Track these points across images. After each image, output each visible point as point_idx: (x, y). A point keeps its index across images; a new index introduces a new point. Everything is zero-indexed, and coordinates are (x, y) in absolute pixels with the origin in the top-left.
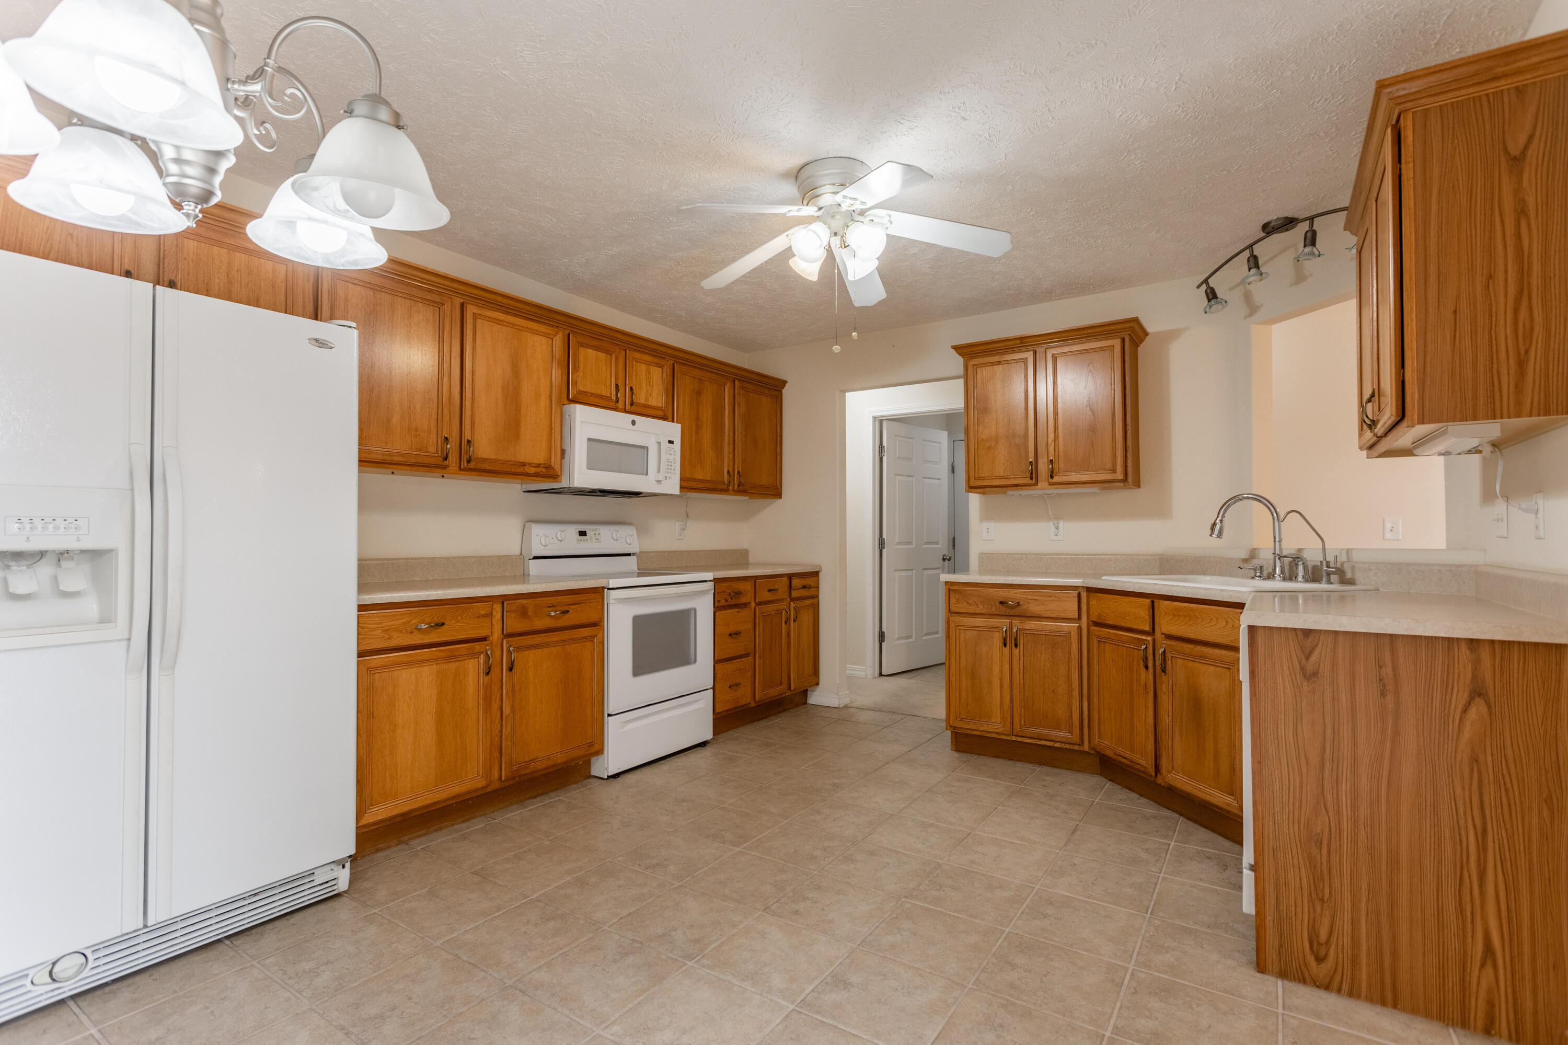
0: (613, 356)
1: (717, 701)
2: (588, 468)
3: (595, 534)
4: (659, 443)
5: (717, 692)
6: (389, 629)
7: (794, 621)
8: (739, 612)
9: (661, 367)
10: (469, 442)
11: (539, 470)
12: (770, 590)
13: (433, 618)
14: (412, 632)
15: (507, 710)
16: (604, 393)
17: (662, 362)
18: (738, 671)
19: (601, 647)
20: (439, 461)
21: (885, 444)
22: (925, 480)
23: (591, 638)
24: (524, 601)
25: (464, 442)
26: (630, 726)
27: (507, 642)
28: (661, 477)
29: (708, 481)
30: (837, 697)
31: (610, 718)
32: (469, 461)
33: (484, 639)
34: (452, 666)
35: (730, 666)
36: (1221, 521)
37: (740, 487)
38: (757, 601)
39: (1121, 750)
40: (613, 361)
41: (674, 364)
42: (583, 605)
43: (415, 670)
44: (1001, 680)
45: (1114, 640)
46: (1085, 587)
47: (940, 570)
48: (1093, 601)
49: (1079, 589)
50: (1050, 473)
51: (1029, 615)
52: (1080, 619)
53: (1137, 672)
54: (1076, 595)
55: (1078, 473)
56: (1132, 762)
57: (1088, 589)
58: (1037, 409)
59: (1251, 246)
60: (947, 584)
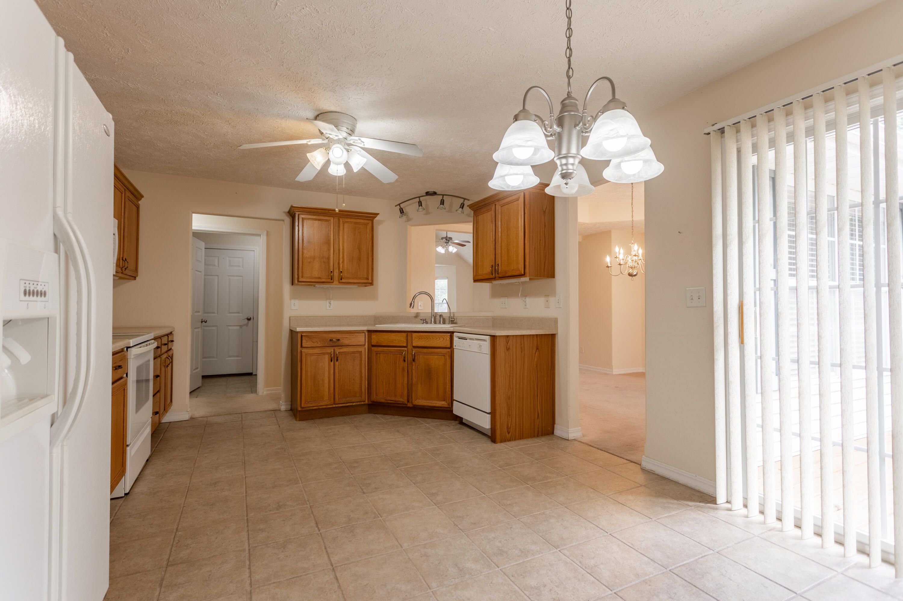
7: (169, 365)
8: (158, 361)
12: (164, 345)
18: (156, 403)
22: (196, 272)
30: (187, 413)
31: (128, 448)
36: (414, 302)
38: (162, 352)
39: (389, 398)
44: (329, 378)
45: (386, 352)
46: (368, 330)
47: (200, 329)
48: (374, 336)
49: (365, 332)
50: (340, 278)
51: (343, 345)
52: (365, 345)
53: (399, 363)
54: (364, 334)
55: (353, 278)
56: (395, 401)
57: (369, 331)
58: (334, 246)
59: (419, 197)
60: (300, 332)
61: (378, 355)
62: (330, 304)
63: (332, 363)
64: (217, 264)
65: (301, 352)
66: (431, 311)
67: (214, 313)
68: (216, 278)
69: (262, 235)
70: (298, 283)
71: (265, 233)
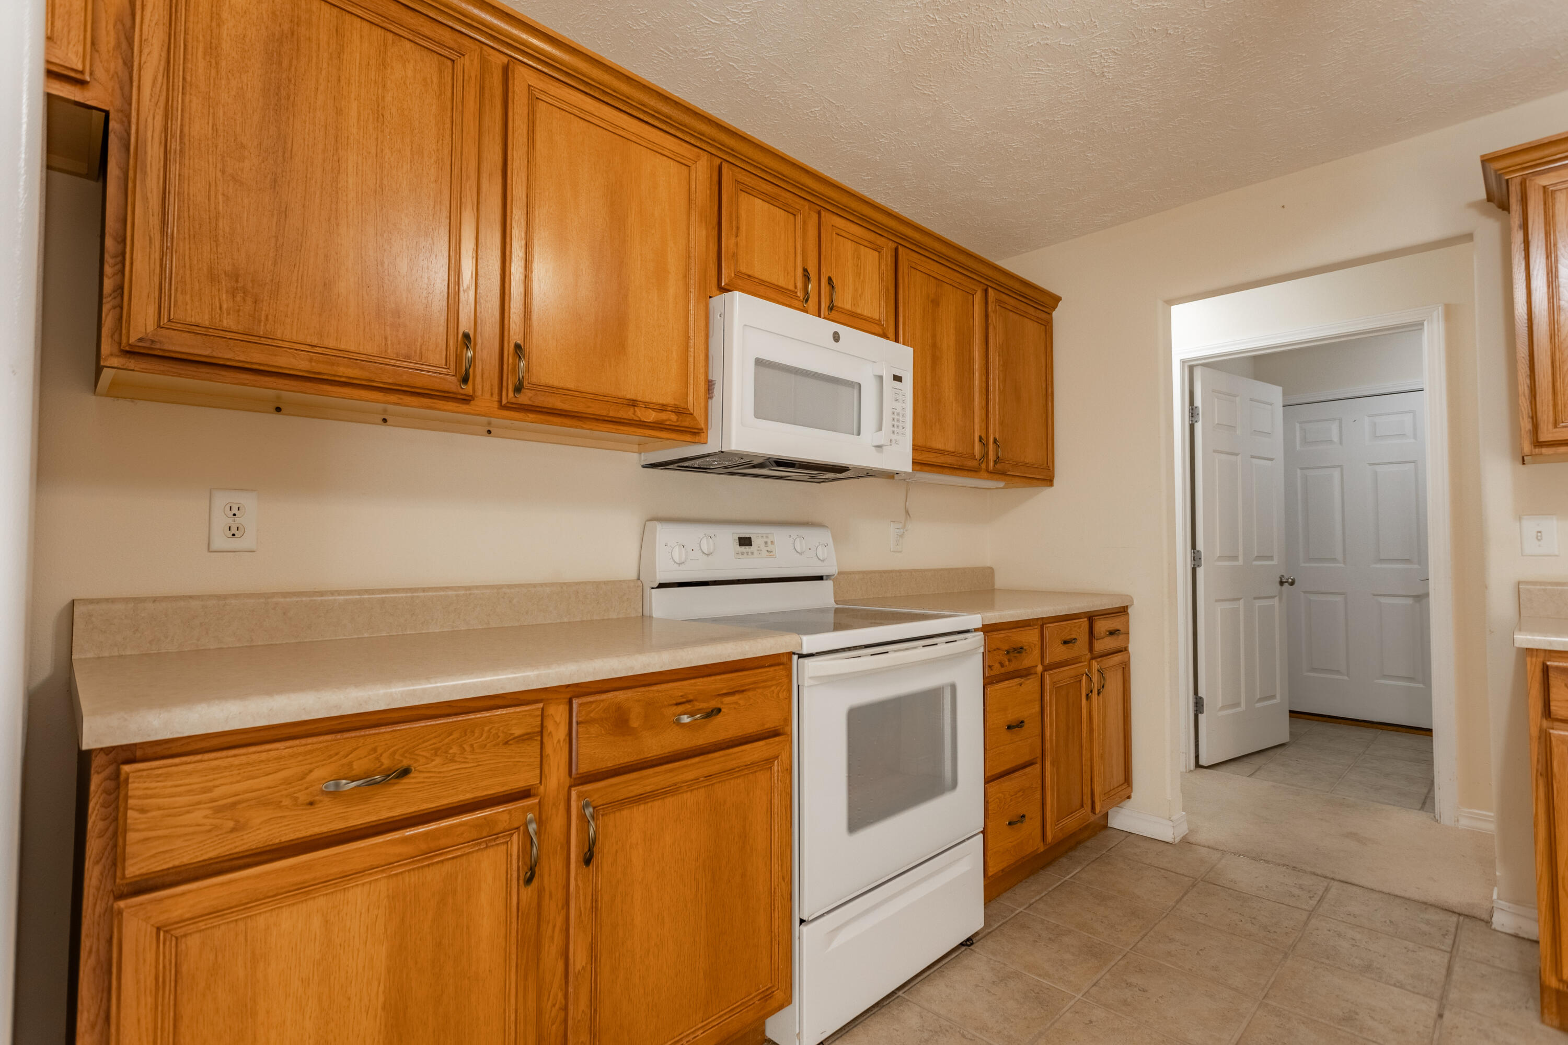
0: (799, 218)
1: (989, 853)
2: (757, 415)
3: (766, 542)
4: (880, 378)
5: (989, 837)
6: (234, 804)
7: (1099, 693)
8: (1021, 685)
9: (878, 249)
10: (518, 347)
11: (664, 416)
12: (1065, 642)
13: (377, 759)
14: (311, 804)
15: (579, 959)
16: (782, 283)
17: (880, 241)
18: (1021, 793)
19: (788, 781)
20: (451, 383)
21: (1198, 402)
22: (1254, 460)
23: (768, 762)
24: (620, 696)
25: (509, 349)
26: (841, 938)
27: (580, 796)
28: (881, 438)
29: (951, 454)
30: (1171, 823)
31: (805, 929)
32: (518, 389)
33: (525, 794)
34: (434, 876)
35: (1008, 785)
37: (998, 466)
38: (1047, 661)
40: (798, 227)
41: (896, 250)
42: (750, 694)
43: (321, 902)
47: (1277, 599)
60: (1535, 653)
64: (1336, 438)
67: (1334, 560)
68: (1336, 473)
69: (1425, 323)
71: (1439, 313)
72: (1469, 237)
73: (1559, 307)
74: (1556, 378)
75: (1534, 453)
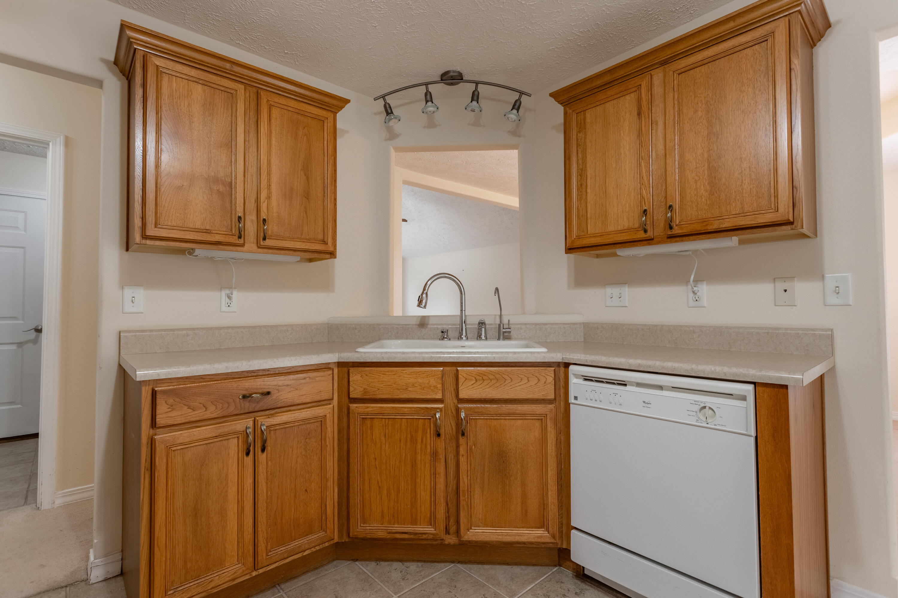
39: (398, 527)
44: (240, 502)
45: (388, 414)
46: (338, 363)
48: (356, 376)
49: (331, 366)
50: (262, 235)
51: (279, 405)
52: (333, 399)
53: (422, 442)
54: (330, 372)
55: (292, 239)
56: (415, 534)
57: (340, 364)
58: (247, 156)
59: (427, 84)
60: (148, 383)
61: (368, 422)
62: (229, 298)
63: (249, 460)
65: (152, 442)
66: (459, 313)
69: (51, 144)
70: (144, 241)
71: (61, 140)
72: (99, 83)
73: (161, 149)
74: (158, 194)
75: (142, 243)
